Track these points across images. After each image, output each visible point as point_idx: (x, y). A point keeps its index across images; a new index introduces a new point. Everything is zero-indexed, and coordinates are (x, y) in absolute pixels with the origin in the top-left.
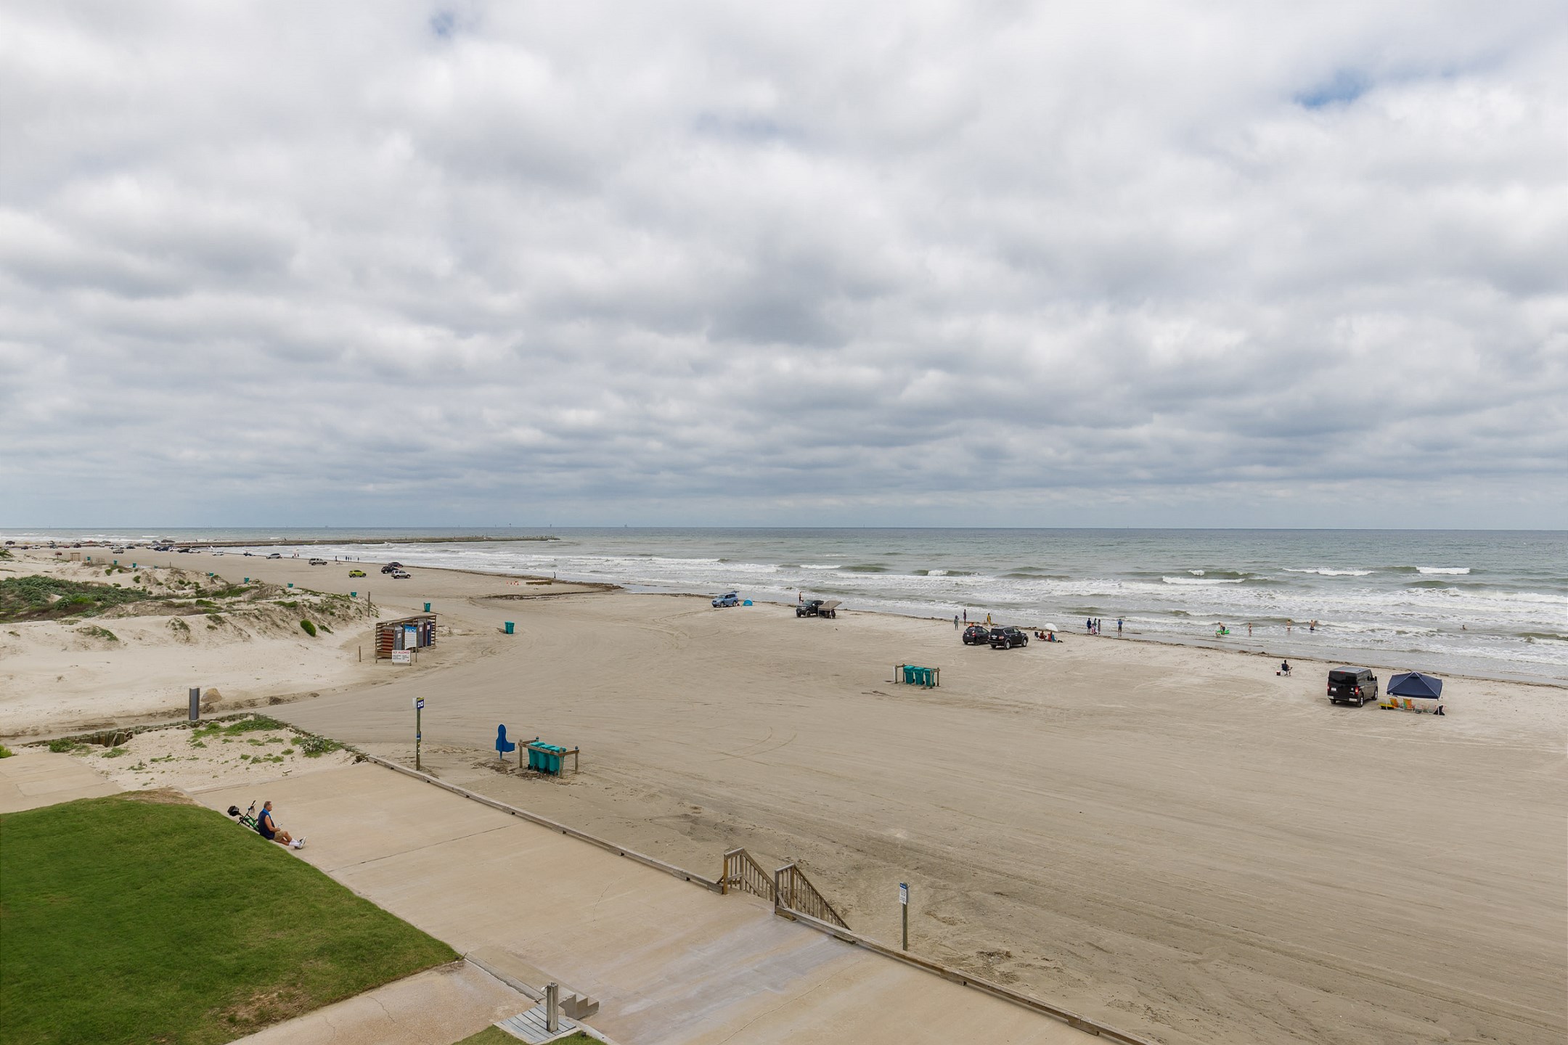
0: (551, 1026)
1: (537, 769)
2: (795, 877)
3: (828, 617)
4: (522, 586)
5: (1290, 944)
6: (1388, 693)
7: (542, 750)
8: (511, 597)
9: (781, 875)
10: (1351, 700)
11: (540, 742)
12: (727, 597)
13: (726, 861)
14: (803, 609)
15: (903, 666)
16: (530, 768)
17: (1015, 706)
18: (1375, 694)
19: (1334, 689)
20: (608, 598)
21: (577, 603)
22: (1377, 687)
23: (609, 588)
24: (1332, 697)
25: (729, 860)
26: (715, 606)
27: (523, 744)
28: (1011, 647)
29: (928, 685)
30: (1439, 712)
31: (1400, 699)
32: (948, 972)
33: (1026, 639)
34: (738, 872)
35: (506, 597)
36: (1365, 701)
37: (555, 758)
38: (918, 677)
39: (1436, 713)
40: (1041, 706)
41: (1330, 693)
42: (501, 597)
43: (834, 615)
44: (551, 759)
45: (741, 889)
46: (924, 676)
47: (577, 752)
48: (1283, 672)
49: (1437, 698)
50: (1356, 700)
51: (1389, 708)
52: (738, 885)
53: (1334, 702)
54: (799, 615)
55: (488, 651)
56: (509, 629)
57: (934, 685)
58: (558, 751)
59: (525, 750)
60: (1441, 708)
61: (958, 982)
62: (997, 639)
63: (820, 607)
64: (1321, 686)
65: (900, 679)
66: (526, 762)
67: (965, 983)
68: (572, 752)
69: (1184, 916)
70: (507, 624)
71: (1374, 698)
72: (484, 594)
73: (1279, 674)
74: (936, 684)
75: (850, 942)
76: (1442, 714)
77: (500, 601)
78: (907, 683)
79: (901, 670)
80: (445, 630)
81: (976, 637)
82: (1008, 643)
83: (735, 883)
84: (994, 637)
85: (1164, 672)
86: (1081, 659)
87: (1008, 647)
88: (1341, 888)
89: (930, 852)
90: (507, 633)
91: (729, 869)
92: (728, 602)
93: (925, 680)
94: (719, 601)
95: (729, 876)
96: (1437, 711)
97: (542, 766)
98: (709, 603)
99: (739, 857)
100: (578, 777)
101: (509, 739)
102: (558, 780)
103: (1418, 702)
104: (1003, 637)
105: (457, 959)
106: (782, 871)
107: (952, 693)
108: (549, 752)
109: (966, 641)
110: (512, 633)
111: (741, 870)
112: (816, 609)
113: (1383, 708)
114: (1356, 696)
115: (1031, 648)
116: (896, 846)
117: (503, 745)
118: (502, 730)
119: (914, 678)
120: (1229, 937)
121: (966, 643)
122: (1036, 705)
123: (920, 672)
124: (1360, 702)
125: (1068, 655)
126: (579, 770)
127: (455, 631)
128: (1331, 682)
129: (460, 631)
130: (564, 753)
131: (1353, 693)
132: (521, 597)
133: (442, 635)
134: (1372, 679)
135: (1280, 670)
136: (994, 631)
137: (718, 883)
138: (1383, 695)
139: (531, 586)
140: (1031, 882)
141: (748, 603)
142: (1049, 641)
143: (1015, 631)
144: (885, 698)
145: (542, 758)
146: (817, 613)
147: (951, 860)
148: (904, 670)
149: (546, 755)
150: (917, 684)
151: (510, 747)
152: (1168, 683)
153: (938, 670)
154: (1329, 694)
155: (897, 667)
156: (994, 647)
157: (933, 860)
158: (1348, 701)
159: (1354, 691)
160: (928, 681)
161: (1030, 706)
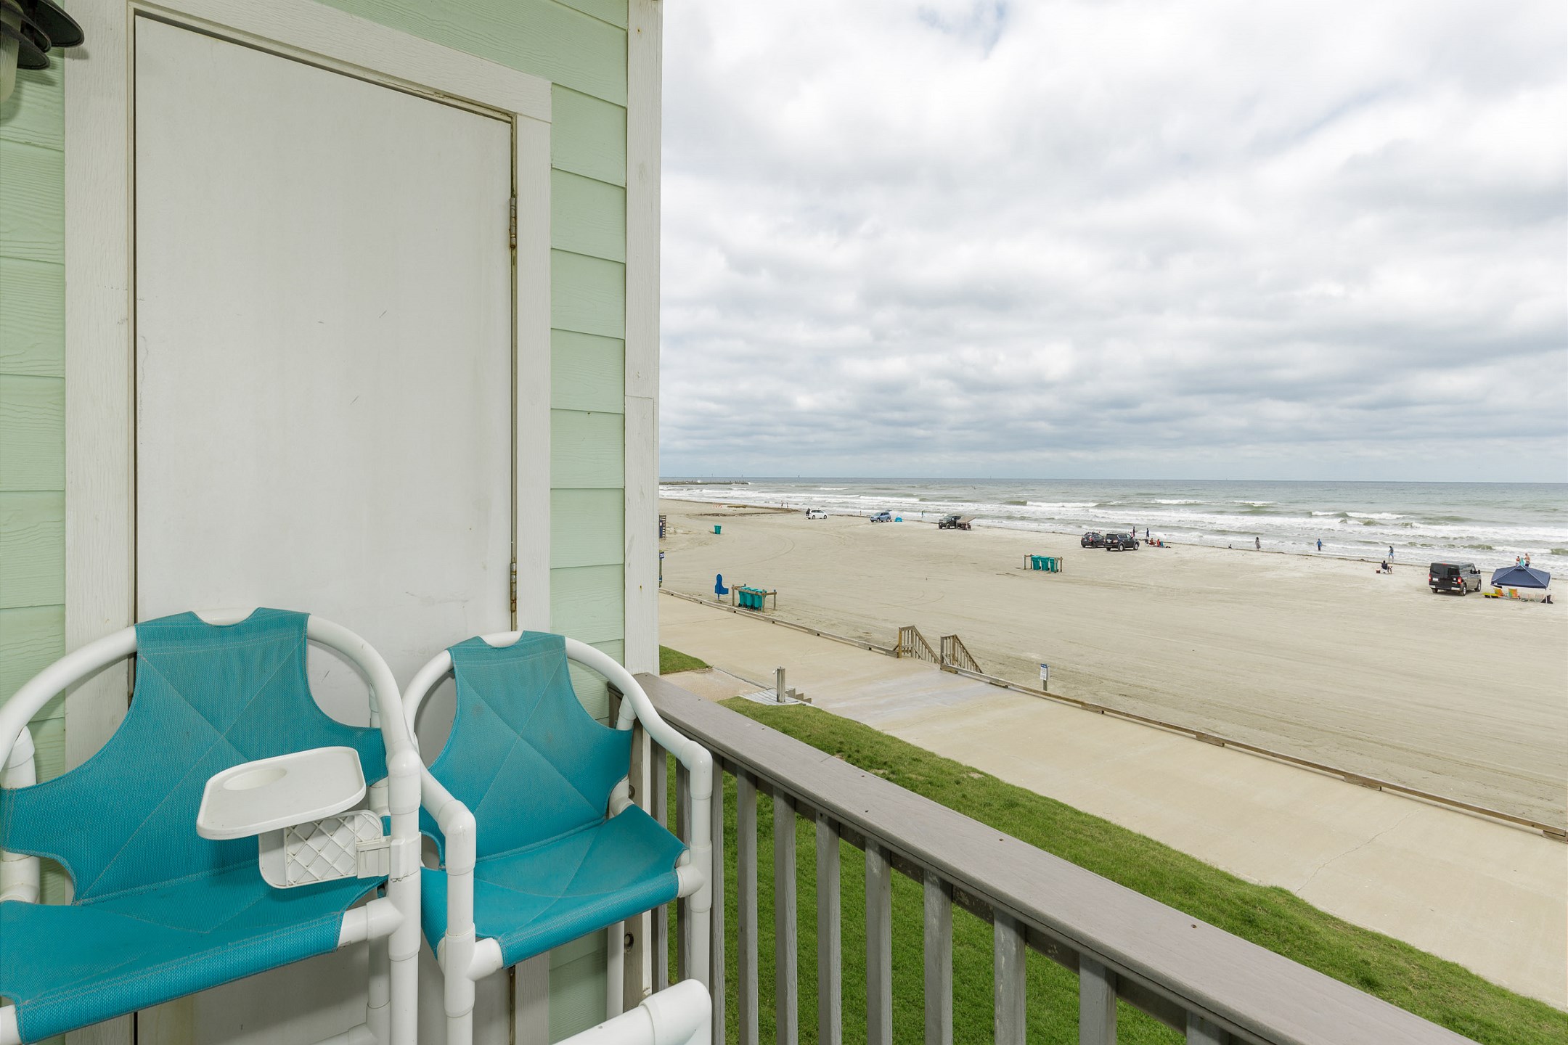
0: (780, 698)
1: (746, 606)
2: (956, 646)
3: (965, 529)
4: (724, 509)
5: (1397, 741)
6: (1493, 583)
7: (749, 592)
8: (717, 515)
9: (945, 641)
10: (1453, 588)
11: (747, 586)
12: (882, 514)
13: (900, 633)
14: (944, 522)
15: (1031, 556)
16: (740, 605)
17: (1131, 586)
18: (1478, 586)
19: (1436, 580)
20: (789, 516)
21: (765, 518)
22: (1480, 580)
23: (789, 511)
24: (1434, 587)
25: (903, 632)
26: (873, 521)
27: (734, 588)
28: (1124, 550)
29: (1052, 571)
30: (1548, 600)
31: (1505, 589)
32: (1088, 704)
33: (1138, 544)
34: (910, 643)
35: (713, 515)
36: (1468, 592)
37: (759, 597)
38: (1044, 565)
39: (1544, 601)
40: (1154, 586)
41: (1431, 582)
42: (710, 515)
43: (969, 527)
44: (756, 598)
45: (912, 656)
46: (1049, 564)
47: (775, 593)
48: (1383, 570)
49: (1545, 587)
50: (1458, 589)
51: (1493, 597)
52: (910, 653)
53: (1435, 591)
54: (941, 527)
55: (703, 543)
56: (718, 530)
57: (1058, 571)
58: (761, 592)
59: (737, 592)
60: (1549, 597)
61: (1097, 712)
62: (1112, 542)
63: (959, 521)
64: (1423, 578)
65: (1028, 566)
66: (737, 602)
67: (1103, 712)
68: (772, 594)
69: (1294, 718)
70: (716, 527)
71: (1477, 590)
72: (698, 513)
73: (1378, 572)
74: (1059, 570)
75: (1003, 687)
76: (1550, 602)
77: (709, 517)
78: (1034, 569)
79: (1029, 560)
80: (672, 530)
81: (1092, 542)
82: (1121, 546)
83: (907, 651)
84: (1109, 541)
85: (1266, 569)
86: (1188, 558)
87: (1121, 549)
88: (1448, 709)
89: (1062, 667)
90: (716, 533)
91: (903, 639)
92: (882, 518)
93: (1049, 567)
94: (875, 517)
95: (903, 645)
96: (1545, 600)
97: (749, 604)
98: (869, 520)
99: (910, 631)
100: (776, 612)
101: (725, 585)
102: (760, 614)
103: (1522, 591)
104: (1117, 541)
105: (707, 667)
106: (946, 638)
107: (1074, 576)
108: (754, 593)
109: (1084, 545)
110: (720, 533)
111: (912, 642)
112: (955, 523)
113: (1487, 596)
114: (1458, 585)
115: (1142, 551)
116: (1033, 663)
117: (720, 589)
118: (719, 578)
119: (1041, 565)
120: (1338, 734)
121: (1084, 547)
122: (1149, 585)
123: (1045, 560)
124: (1463, 591)
125: (1175, 556)
126: (776, 608)
127: (678, 531)
128: (1432, 573)
129: (682, 531)
130: (765, 594)
131: (1456, 583)
132: (724, 515)
133: (670, 534)
134: (1475, 572)
135: (1380, 568)
136: (1109, 536)
137: (895, 649)
138: (1487, 585)
139: (731, 508)
140: (1151, 689)
141: (898, 520)
142: (1158, 546)
143: (1128, 536)
144: (1016, 577)
145: (749, 598)
146: (955, 526)
147: (1080, 673)
148: (1032, 558)
149: (752, 595)
150: (1043, 570)
151: (725, 591)
152: (1270, 575)
153: (1061, 559)
154: (1430, 584)
155: (1025, 556)
156: (1109, 549)
157: (1063, 672)
158: (1450, 590)
159: (1457, 581)
160: (1052, 567)
161: (1144, 586)
